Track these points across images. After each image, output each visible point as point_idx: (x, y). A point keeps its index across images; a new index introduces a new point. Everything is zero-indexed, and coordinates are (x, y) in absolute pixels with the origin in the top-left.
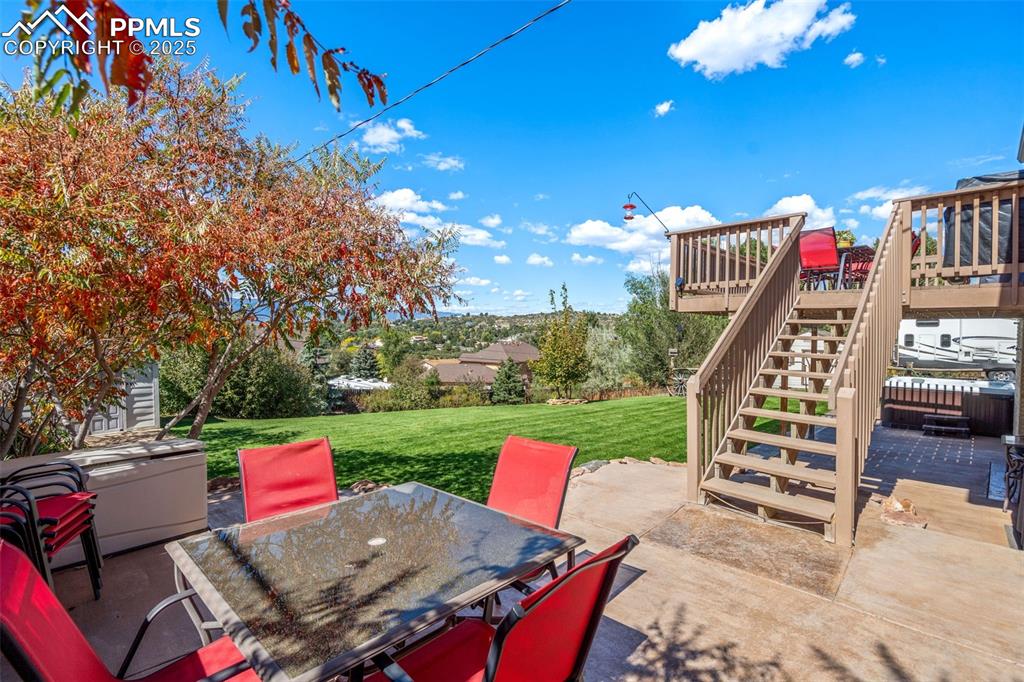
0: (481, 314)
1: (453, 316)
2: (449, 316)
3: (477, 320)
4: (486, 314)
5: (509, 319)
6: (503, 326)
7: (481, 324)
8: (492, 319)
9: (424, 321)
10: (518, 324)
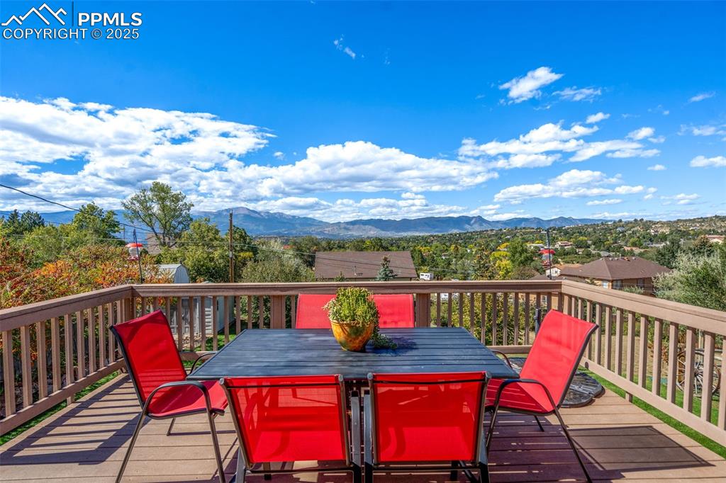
0: (636, 220)
1: (604, 223)
2: (600, 223)
3: (630, 225)
4: (642, 219)
5: (669, 224)
6: (661, 231)
7: (636, 229)
8: (648, 225)
9: (573, 228)
10: (682, 228)
